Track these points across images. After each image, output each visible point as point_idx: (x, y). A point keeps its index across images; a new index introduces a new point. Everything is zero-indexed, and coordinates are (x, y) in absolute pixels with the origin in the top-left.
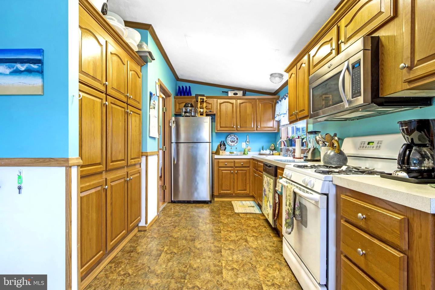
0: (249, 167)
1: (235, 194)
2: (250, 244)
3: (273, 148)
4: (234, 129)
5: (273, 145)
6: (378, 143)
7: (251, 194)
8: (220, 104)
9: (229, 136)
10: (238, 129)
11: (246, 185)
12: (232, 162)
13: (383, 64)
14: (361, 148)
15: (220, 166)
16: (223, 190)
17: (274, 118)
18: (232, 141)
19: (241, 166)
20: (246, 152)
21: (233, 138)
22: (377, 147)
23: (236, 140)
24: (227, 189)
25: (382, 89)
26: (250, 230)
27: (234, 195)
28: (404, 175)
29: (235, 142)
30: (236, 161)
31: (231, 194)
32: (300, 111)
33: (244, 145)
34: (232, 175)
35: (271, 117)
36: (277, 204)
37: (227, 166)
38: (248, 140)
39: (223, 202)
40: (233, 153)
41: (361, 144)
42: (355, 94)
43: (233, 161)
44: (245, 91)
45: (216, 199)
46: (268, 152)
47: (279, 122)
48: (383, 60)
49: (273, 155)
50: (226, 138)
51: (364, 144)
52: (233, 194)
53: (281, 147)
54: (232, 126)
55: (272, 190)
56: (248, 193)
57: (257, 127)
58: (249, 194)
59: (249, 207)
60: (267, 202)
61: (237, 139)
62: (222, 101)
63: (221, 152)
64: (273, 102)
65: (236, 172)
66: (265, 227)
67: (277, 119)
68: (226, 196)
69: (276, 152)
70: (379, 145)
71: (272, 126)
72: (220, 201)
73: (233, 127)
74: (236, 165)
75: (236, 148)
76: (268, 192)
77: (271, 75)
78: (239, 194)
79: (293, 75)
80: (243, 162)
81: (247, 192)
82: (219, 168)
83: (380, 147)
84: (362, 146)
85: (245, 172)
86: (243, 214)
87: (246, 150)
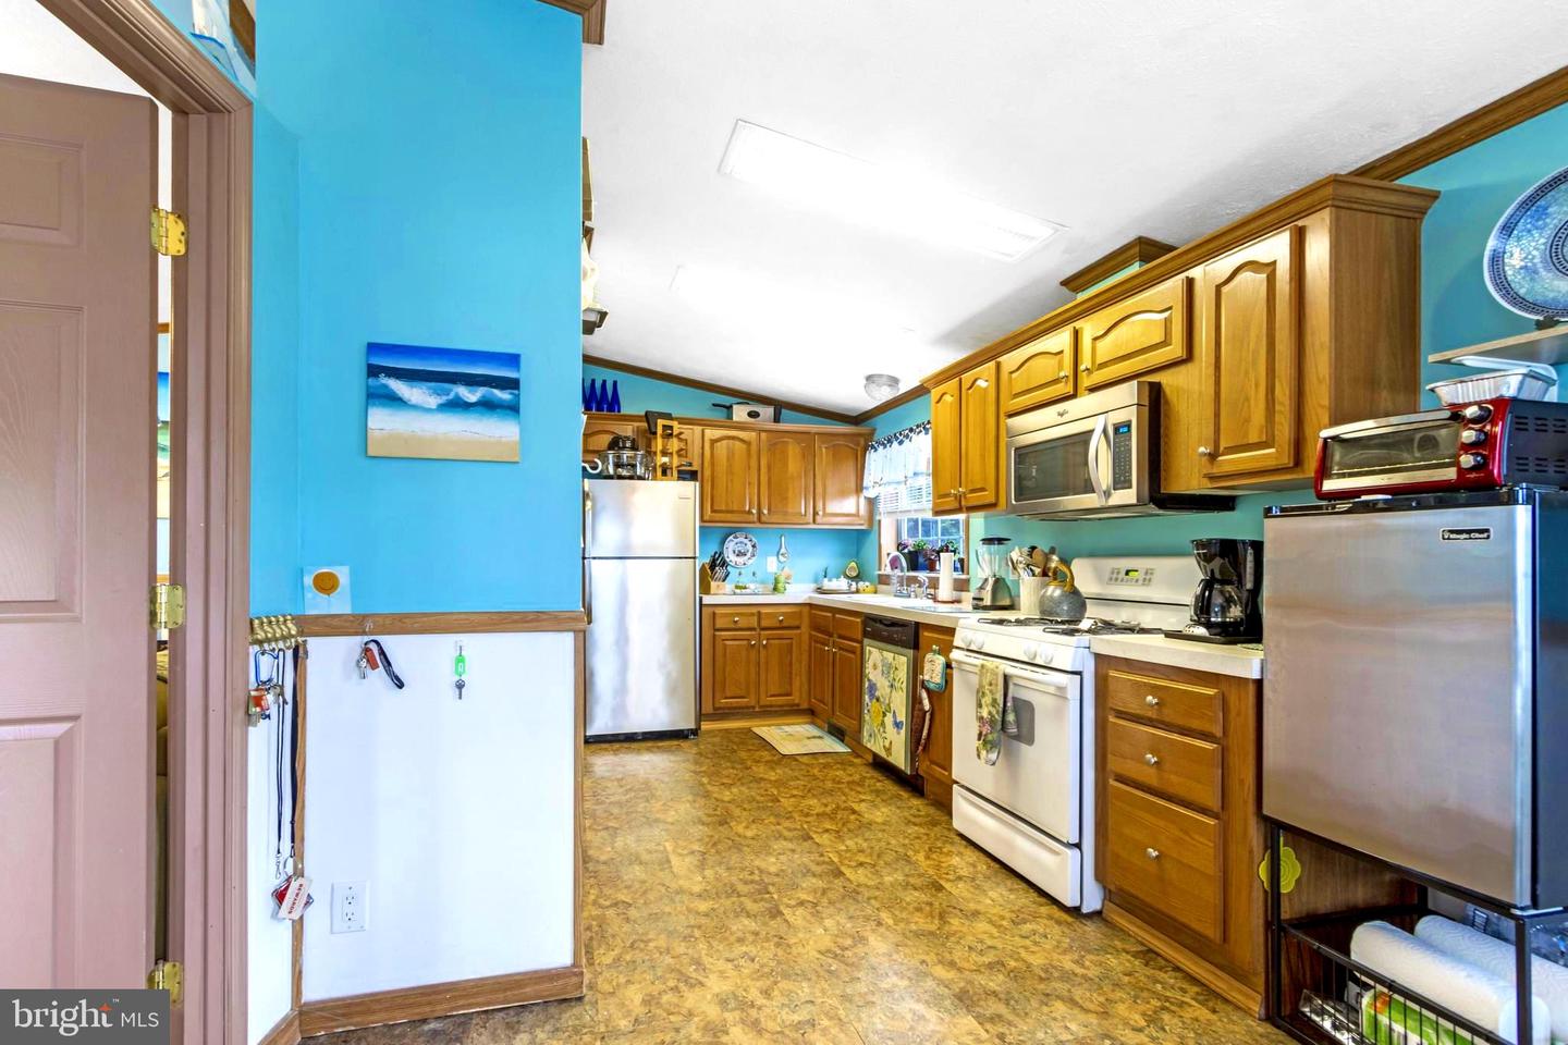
0: (798, 628)
1: (761, 707)
2: (866, 816)
3: (854, 574)
4: (751, 518)
5: (853, 564)
6: (1146, 573)
7: (805, 706)
8: (713, 442)
9: (731, 537)
10: (763, 519)
11: (791, 678)
12: (753, 614)
13: (1167, 436)
14: (1113, 582)
15: (718, 626)
16: (726, 698)
17: (859, 488)
18: (740, 552)
19: (778, 625)
20: (780, 585)
21: (741, 542)
22: (1145, 579)
23: (751, 549)
24: (739, 693)
25: (1165, 479)
26: (847, 790)
27: (757, 709)
28: (1201, 631)
29: (749, 555)
30: (764, 610)
31: (748, 707)
32: (974, 491)
33: (772, 565)
34: (753, 654)
35: (853, 485)
36: (928, 714)
37: (740, 625)
38: (783, 550)
39: (727, 731)
40: (745, 588)
41: (1113, 573)
42: (1120, 482)
43: (754, 610)
44: (780, 406)
45: (705, 726)
46: (842, 584)
47: (872, 502)
48: (1167, 428)
49: (857, 591)
50: (723, 542)
51: (1118, 573)
52: (754, 707)
53: (880, 570)
54: (747, 508)
55: (905, 684)
56: (797, 701)
57: (815, 514)
58: (798, 705)
59: (809, 738)
60: (884, 715)
61: (754, 546)
62: (718, 433)
63: (713, 584)
64: (858, 444)
65: (764, 642)
66: (879, 781)
67: (871, 493)
68: (733, 714)
69: (867, 584)
70: (1148, 577)
71: (853, 511)
72: (720, 731)
73: (750, 512)
74: (764, 623)
75: (754, 574)
76: (888, 690)
77: (869, 378)
78: (771, 706)
79: (948, 398)
80: (783, 614)
81: (795, 698)
82: (717, 633)
83: (1150, 580)
84: (1114, 579)
85: (789, 641)
86: (806, 757)
87: (782, 579)
